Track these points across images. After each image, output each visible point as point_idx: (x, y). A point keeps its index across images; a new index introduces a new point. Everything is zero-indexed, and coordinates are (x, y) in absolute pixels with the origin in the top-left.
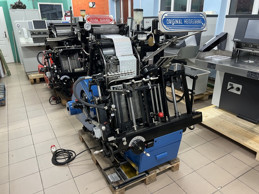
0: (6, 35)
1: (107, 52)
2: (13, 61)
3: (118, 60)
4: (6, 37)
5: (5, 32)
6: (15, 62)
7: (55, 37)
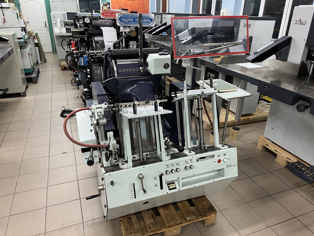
0: (46, 24)
1: (97, 39)
2: (52, 51)
3: (104, 44)
4: (46, 27)
5: (45, 22)
6: (53, 52)
7: (78, 28)
